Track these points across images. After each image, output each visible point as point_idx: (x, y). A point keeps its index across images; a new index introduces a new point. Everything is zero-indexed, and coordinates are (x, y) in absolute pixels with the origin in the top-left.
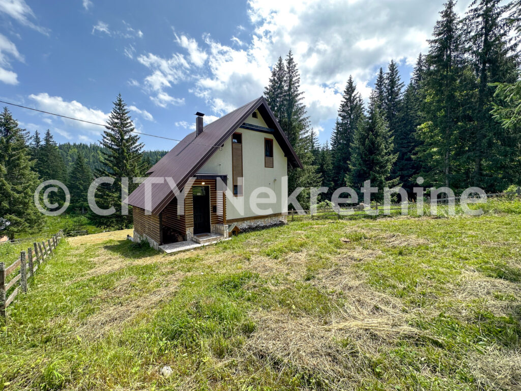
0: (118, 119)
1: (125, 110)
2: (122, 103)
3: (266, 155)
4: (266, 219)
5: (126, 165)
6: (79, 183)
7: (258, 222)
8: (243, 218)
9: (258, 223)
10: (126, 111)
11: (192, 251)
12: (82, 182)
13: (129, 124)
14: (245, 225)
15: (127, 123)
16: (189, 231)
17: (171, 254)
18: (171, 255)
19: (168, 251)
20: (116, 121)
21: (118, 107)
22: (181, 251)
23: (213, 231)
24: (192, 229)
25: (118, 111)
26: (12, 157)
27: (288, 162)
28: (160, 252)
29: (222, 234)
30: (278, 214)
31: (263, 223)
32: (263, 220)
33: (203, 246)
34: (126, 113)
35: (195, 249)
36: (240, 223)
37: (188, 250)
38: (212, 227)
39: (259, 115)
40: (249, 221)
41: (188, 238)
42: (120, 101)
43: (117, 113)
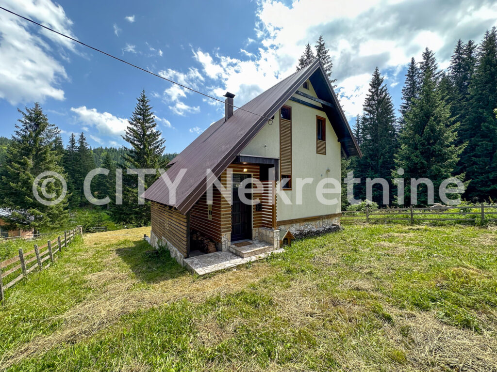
0: (141, 115)
2: (146, 99)
3: (318, 139)
5: (146, 161)
6: (106, 181)
7: (308, 225)
8: (292, 220)
9: (310, 228)
10: (149, 107)
11: (235, 270)
12: (109, 180)
13: (151, 120)
15: (150, 119)
16: (226, 238)
17: (207, 276)
19: (200, 271)
20: (139, 116)
21: (142, 103)
22: (218, 272)
23: (255, 237)
24: (229, 234)
25: (142, 107)
26: (39, 151)
27: (341, 149)
28: (186, 270)
29: (270, 243)
30: (331, 215)
31: (314, 227)
33: (250, 263)
34: (149, 109)
35: (238, 267)
37: (229, 269)
38: (255, 232)
39: (310, 86)
40: (298, 224)
41: (224, 247)
42: (144, 97)
43: (141, 109)
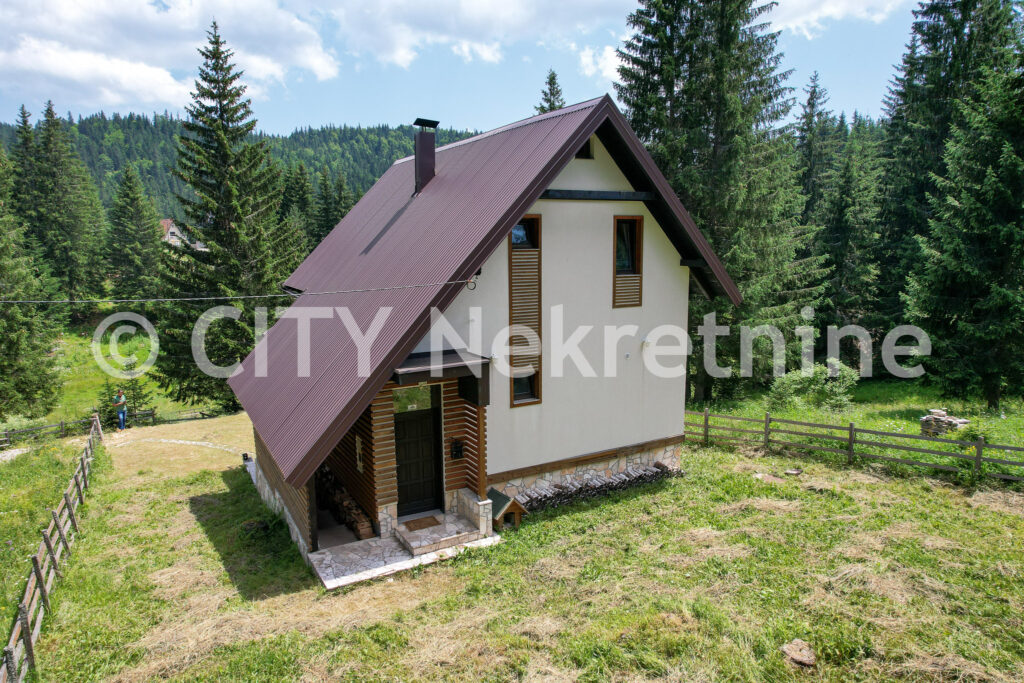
0: (212, 96)
1: (230, 68)
2: (223, 48)
4: (612, 463)
6: (131, 249)
7: (586, 473)
8: (541, 466)
9: (587, 476)
10: (233, 72)
11: (391, 580)
12: (139, 246)
13: (242, 111)
14: (544, 486)
15: (236, 110)
17: (337, 592)
18: (335, 595)
20: (209, 103)
21: (211, 62)
22: (361, 583)
23: (452, 507)
24: (393, 507)
25: (212, 73)
29: (473, 525)
30: (652, 443)
31: (602, 473)
32: (601, 466)
33: (420, 568)
34: (234, 78)
35: (397, 575)
36: (529, 480)
37: (380, 579)
38: (449, 498)
39: (598, 148)
40: (557, 474)
41: (383, 530)
42: (216, 42)
43: (211, 81)
